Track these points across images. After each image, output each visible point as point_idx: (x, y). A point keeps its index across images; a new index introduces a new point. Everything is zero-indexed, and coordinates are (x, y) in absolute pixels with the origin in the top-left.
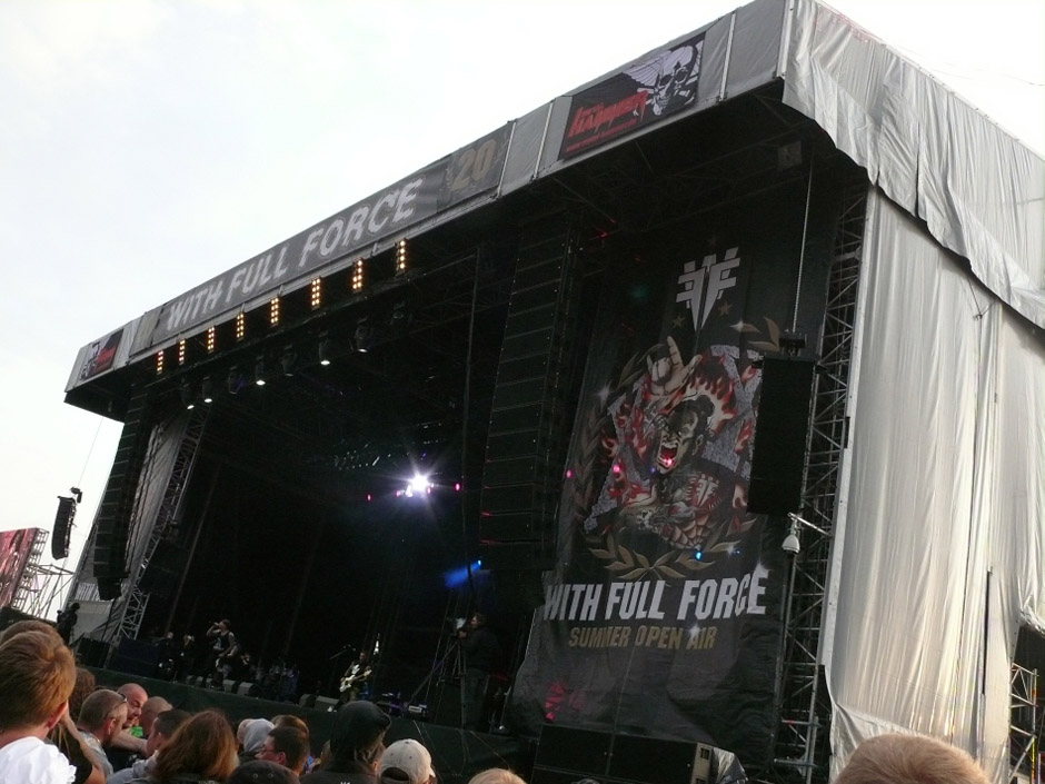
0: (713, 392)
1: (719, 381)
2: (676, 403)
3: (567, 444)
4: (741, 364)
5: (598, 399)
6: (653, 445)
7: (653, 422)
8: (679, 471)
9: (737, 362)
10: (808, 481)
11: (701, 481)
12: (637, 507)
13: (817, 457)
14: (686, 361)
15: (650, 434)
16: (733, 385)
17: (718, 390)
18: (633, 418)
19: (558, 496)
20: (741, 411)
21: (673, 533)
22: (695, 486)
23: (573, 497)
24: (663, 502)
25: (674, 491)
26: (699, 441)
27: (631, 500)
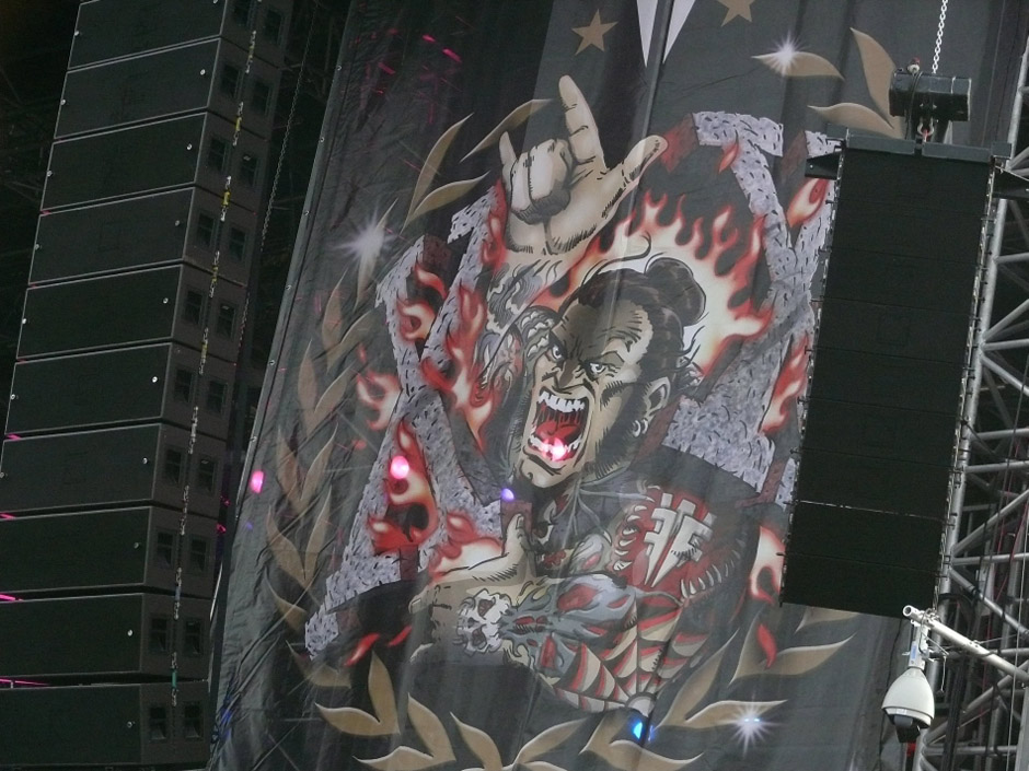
0: (701, 253)
1: (720, 221)
2: (583, 276)
3: (254, 395)
4: (786, 172)
5: (351, 261)
6: (511, 400)
7: (513, 330)
8: (592, 479)
9: (776, 166)
10: (965, 516)
11: (658, 513)
12: (464, 584)
13: (992, 443)
14: (615, 153)
15: (504, 365)
16: (764, 233)
17: (718, 249)
18: (455, 319)
19: (225, 544)
20: (782, 312)
21: (577, 666)
22: (642, 528)
23: (268, 550)
24: (542, 571)
25: (576, 540)
26: (656, 398)
27: (445, 564)
